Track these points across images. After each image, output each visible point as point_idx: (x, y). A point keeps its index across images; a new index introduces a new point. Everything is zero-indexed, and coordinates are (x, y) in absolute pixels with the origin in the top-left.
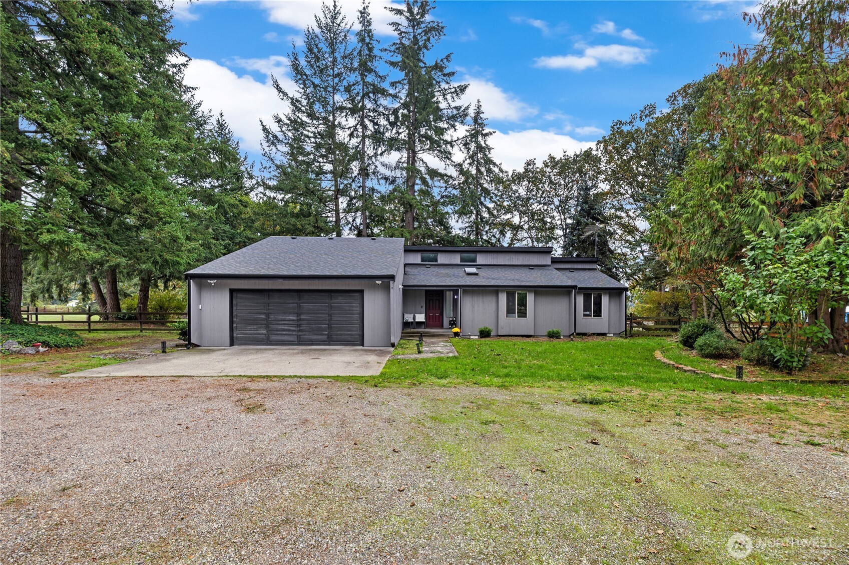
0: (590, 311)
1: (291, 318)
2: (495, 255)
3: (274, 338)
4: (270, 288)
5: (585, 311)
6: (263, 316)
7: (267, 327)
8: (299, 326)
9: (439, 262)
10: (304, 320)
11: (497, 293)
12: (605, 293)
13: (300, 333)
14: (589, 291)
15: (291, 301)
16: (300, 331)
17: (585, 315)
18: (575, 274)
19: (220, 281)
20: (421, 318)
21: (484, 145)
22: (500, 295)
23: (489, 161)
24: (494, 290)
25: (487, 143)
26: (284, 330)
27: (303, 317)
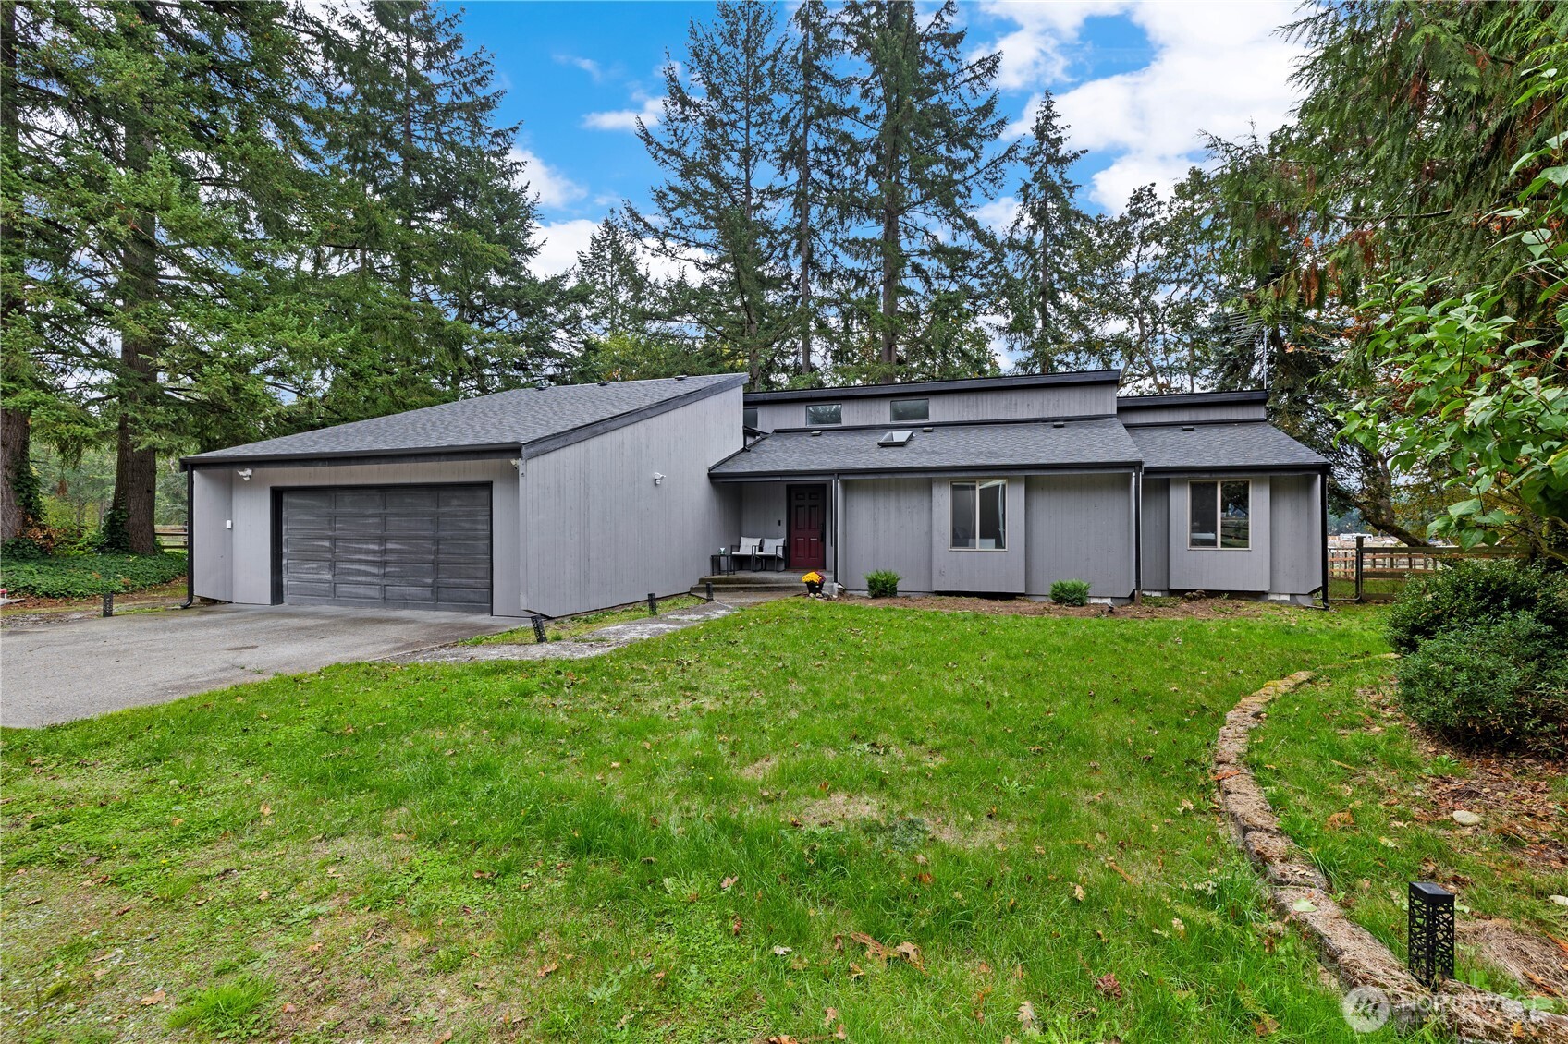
0: (1214, 531)
1: (371, 547)
2: (972, 399)
3: (343, 589)
4: (332, 483)
5: (1194, 529)
6: (327, 544)
7: (332, 567)
8: (384, 564)
9: (845, 423)
10: (392, 551)
11: (928, 487)
12: (1258, 482)
13: (385, 582)
14: (1205, 478)
15: (370, 511)
16: (384, 575)
17: (1195, 542)
18: (1196, 436)
19: (259, 471)
20: (774, 547)
21: (1059, 182)
22: (935, 491)
23: (1068, 215)
24: (922, 479)
25: (1066, 176)
26: (359, 573)
27: (390, 546)
